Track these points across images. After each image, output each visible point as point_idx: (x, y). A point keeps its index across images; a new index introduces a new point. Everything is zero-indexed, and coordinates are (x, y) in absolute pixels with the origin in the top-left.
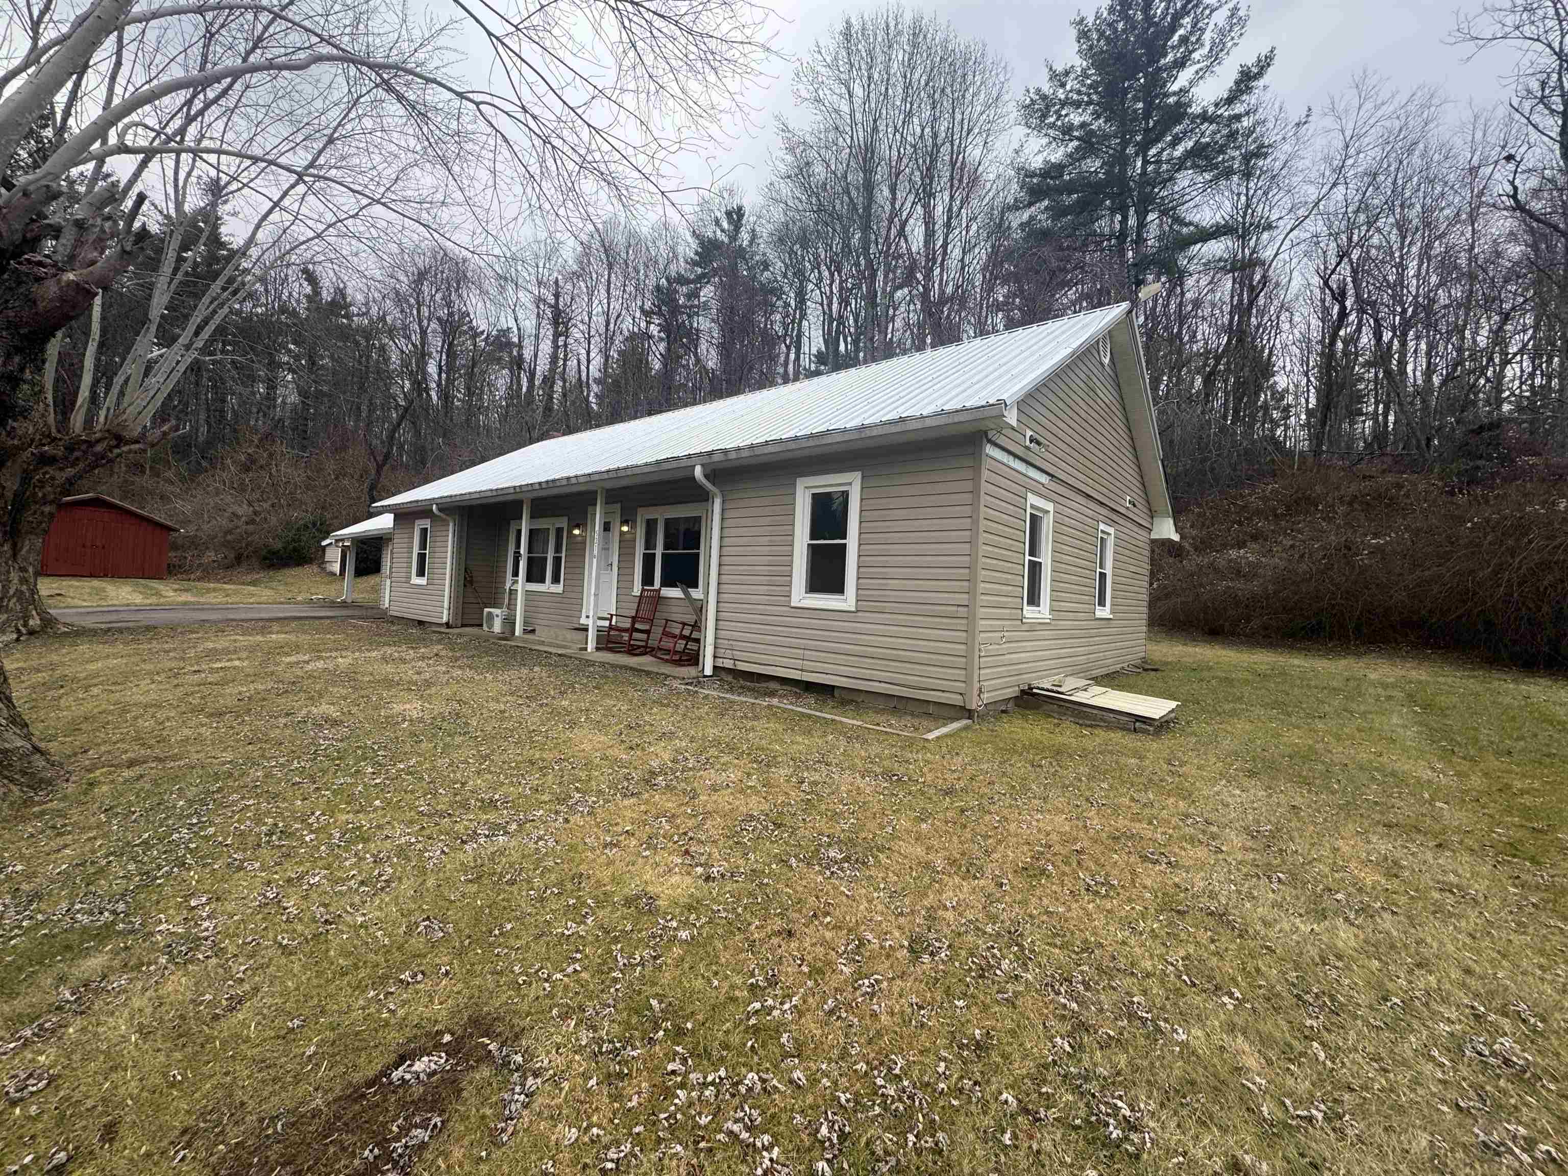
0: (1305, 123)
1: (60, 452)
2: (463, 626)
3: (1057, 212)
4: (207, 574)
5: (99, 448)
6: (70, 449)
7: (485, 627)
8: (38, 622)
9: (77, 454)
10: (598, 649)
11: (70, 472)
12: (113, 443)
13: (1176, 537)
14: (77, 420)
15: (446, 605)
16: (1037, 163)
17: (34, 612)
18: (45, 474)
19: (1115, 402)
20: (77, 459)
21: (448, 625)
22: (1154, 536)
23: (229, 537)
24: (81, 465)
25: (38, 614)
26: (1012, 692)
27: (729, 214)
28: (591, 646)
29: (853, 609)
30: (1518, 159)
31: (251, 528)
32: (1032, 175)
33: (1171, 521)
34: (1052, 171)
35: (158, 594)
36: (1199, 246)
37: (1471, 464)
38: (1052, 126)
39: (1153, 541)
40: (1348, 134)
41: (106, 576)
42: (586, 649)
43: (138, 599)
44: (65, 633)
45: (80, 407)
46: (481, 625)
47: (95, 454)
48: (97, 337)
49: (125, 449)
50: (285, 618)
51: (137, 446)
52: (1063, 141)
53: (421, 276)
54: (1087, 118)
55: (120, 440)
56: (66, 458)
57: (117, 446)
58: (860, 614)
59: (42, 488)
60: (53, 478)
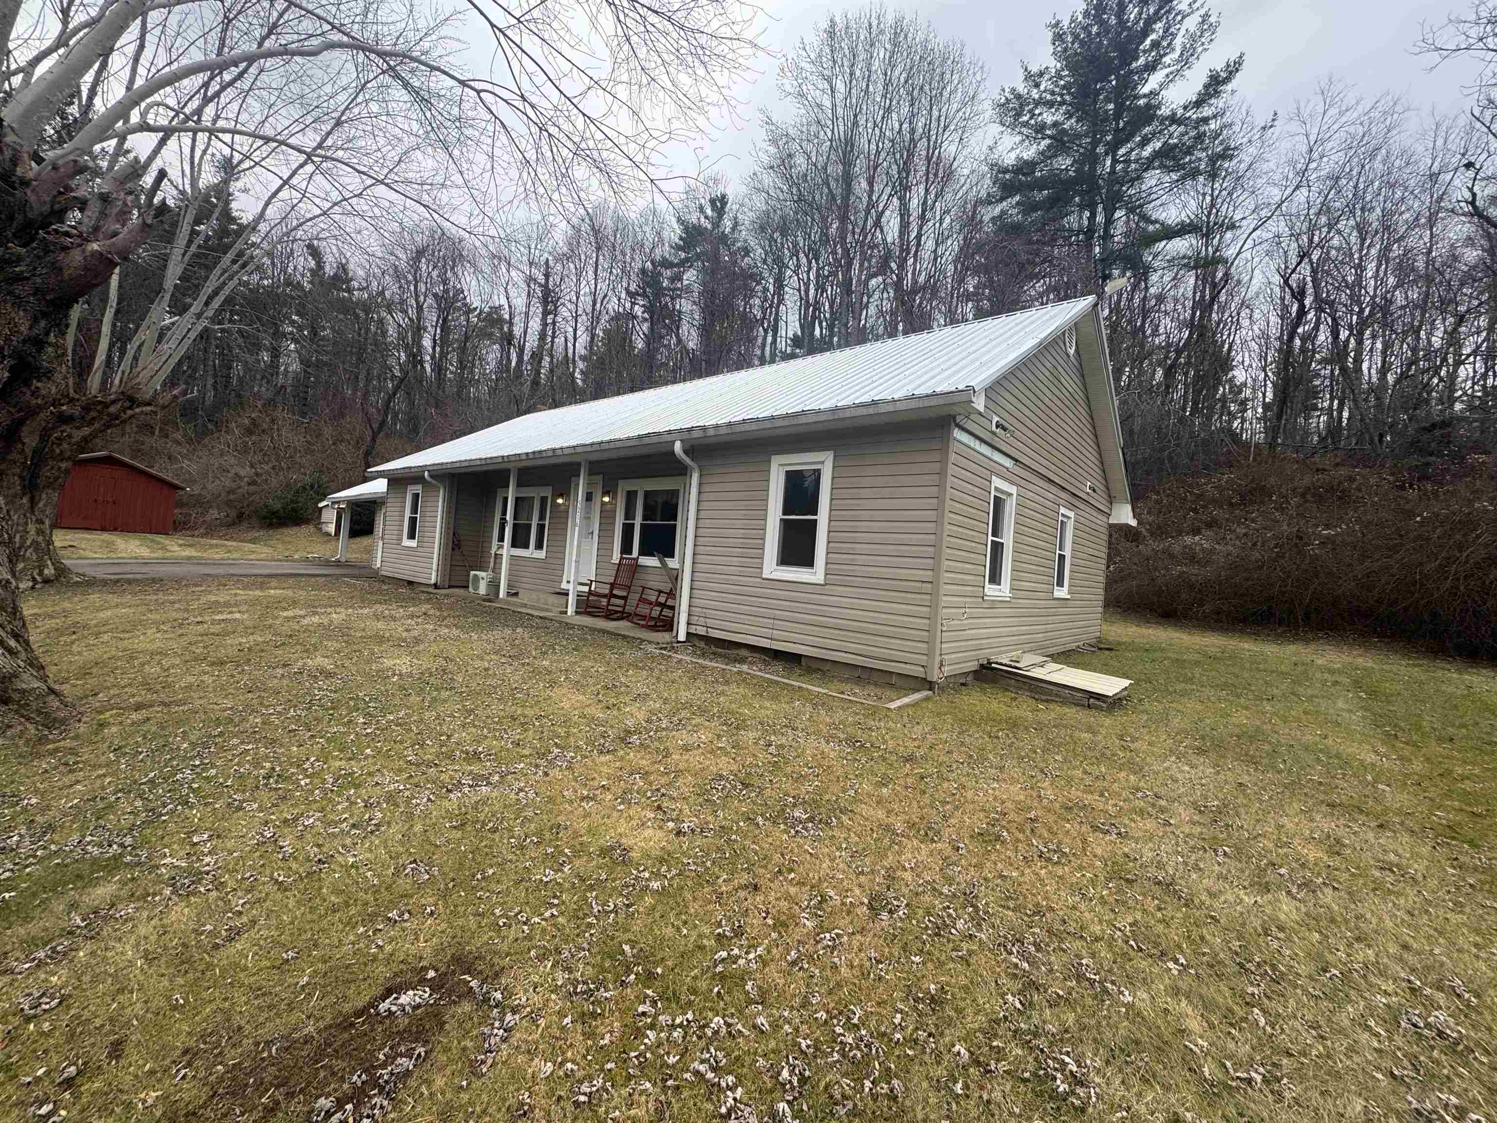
0: (1271, 127)
1: (76, 411)
2: (450, 587)
3: (1028, 207)
4: (210, 530)
5: (112, 409)
6: (87, 409)
7: (471, 589)
8: (53, 572)
9: (93, 414)
10: (577, 613)
11: (86, 431)
12: (127, 404)
13: (1133, 523)
14: (94, 382)
15: (435, 567)
16: (1010, 160)
17: (49, 562)
18: (62, 432)
19: (1078, 390)
20: (93, 419)
21: (436, 586)
22: (1112, 521)
23: (232, 497)
24: (97, 425)
25: (53, 564)
26: (973, 666)
27: (713, 202)
28: (571, 610)
29: (822, 582)
30: (1478, 167)
31: (252, 488)
32: (1005, 171)
33: (1129, 507)
34: (1025, 167)
35: (164, 548)
36: (1164, 243)
37: (1423, 460)
38: (1026, 124)
39: (1111, 526)
40: (1312, 138)
41: (115, 529)
42: (566, 613)
43: (145, 552)
44: (77, 582)
45: (98, 368)
46: (467, 587)
47: (109, 415)
48: (114, 305)
49: (137, 410)
50: (282, 575)
51: (149, 408)
52: (1035, 139)
53: (420, 253)
54: (1059, 117)
55: (133, 401)
56: (83, 417)
57: (130, 408)
58: (827, 587)
59: (59, 445)
60: (70, 436)
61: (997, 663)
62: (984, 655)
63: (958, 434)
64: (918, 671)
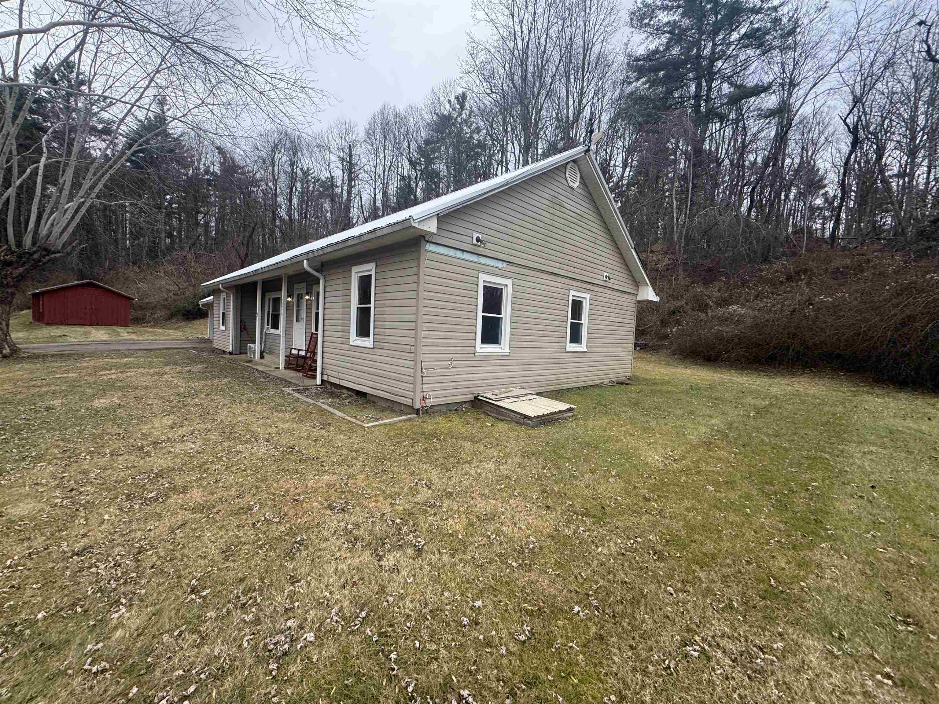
0: (825, 7)
1: (14, 259)
2: (241, 353)
3: (653, 83)
4: (156, 323)
5: (35, 256)
6: (20, 257)
7: (248, 355)
8: (9, 351)
9: (24, 260)
10: (285, 368)
11: (21, 270)
12: (44, 253)
13: (656, 299)
14: (28, 241)
15: (231, 342)
16: (641, 51)
17: (6, 346)
18: (7, 271)
19: (587, 211)
20: (24, 262)
21: (231, 353)
22: (639, 298)
23: (166, 303)
24: (26, 266)
25: (9, 347)
27: (457, 98)
28: (282, 366)
29: (372, 347)
31: (176, 297)
32: (638, 59)
33: (650, 288)
34: (651, 56)
35: (118, 335)
37: (927, 244)
38: (648, 25)
39: (639, 302)
40: (861, 13)
41: (98, 325)
42: (279, 368)
43: (106, 337)
44: (23, 357)
45: (30, 232)
46: (246, 353)
47: (34, 260)
48: (39, 195)
49: (52, 256)
51: (59, 255)
52: (657, 34)
55: (48, 252)
56: (18, 262)
57: (48, 255)
58: (375, 350)
59: (6, 278)
60: (11, 273)
61: (483, 397)
62: (476, 391)
63: (431, 247)
64: (409, 402)
